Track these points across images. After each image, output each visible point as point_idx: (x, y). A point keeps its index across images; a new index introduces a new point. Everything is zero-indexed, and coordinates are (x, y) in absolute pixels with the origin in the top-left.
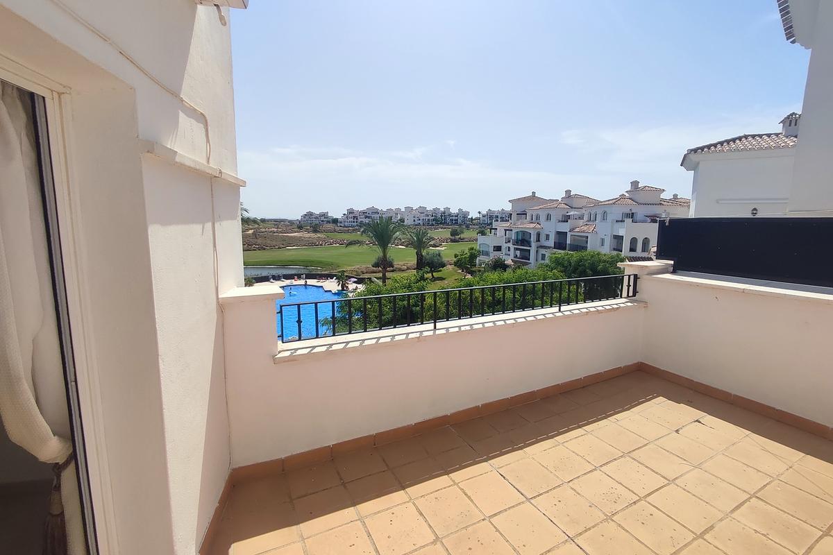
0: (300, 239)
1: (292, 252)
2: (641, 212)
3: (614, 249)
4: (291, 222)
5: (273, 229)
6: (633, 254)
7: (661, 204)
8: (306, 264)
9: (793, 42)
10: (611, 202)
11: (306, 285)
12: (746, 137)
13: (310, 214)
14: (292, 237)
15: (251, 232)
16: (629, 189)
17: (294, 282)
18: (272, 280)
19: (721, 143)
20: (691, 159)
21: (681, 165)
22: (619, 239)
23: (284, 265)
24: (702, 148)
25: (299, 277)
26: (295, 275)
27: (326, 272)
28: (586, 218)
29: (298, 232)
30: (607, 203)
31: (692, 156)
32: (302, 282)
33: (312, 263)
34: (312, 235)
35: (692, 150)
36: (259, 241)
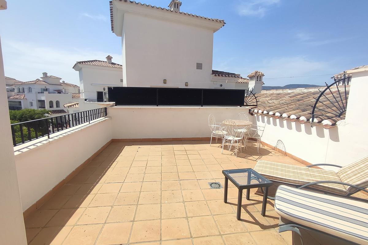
2: (51, 88)
3: (40, 107)
6: (52, 109)
7: (61, 85)
9: (113, 32)
10: (33, 82)
12: (97, 61)
16: (42, 76)
19: (89, 61)
20: (79, 66)
21: (73, 68)
22: (42, 102)
24: (82, 62)
28: (16, 91)
30: (30, 83)
31: (79, 65)
35: (78, 62)
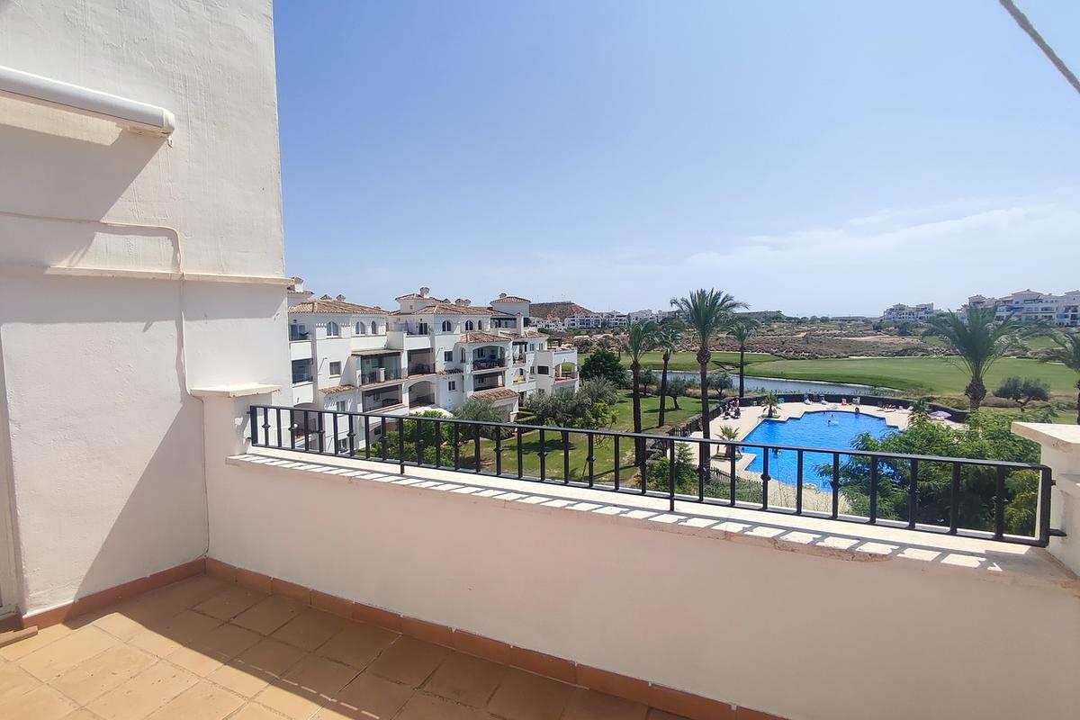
0: (874, 345)
1: (857, 365)
4: (867, 321)
5: (834, 331)
8: (875, 382)
11: (857, 413)
13: (900, 308)
14: (861, 342)
15: (802, 335)
17: (839, 407)
18: (807, 401)
23: (839, 381)
25: (850, 400)
26: (844, 397)
27: (900, 398)
29: (872, 335)
32: (852, 408)
33: (884, 382)
34: (896, 339)
36: (811, 348)
